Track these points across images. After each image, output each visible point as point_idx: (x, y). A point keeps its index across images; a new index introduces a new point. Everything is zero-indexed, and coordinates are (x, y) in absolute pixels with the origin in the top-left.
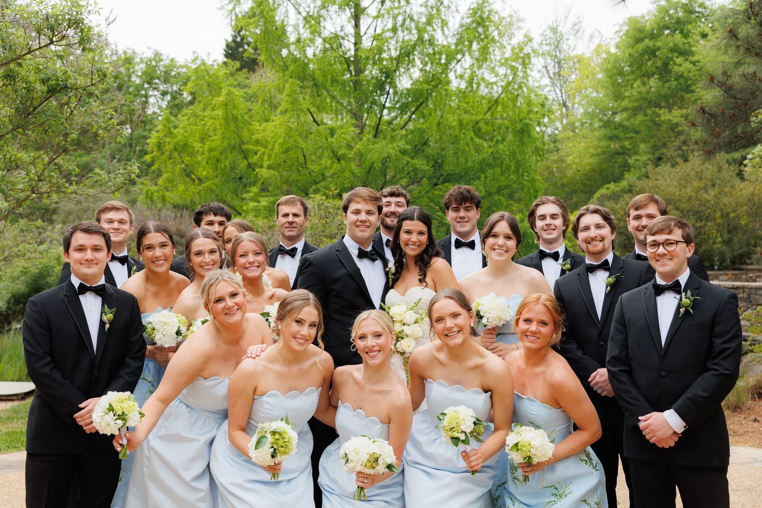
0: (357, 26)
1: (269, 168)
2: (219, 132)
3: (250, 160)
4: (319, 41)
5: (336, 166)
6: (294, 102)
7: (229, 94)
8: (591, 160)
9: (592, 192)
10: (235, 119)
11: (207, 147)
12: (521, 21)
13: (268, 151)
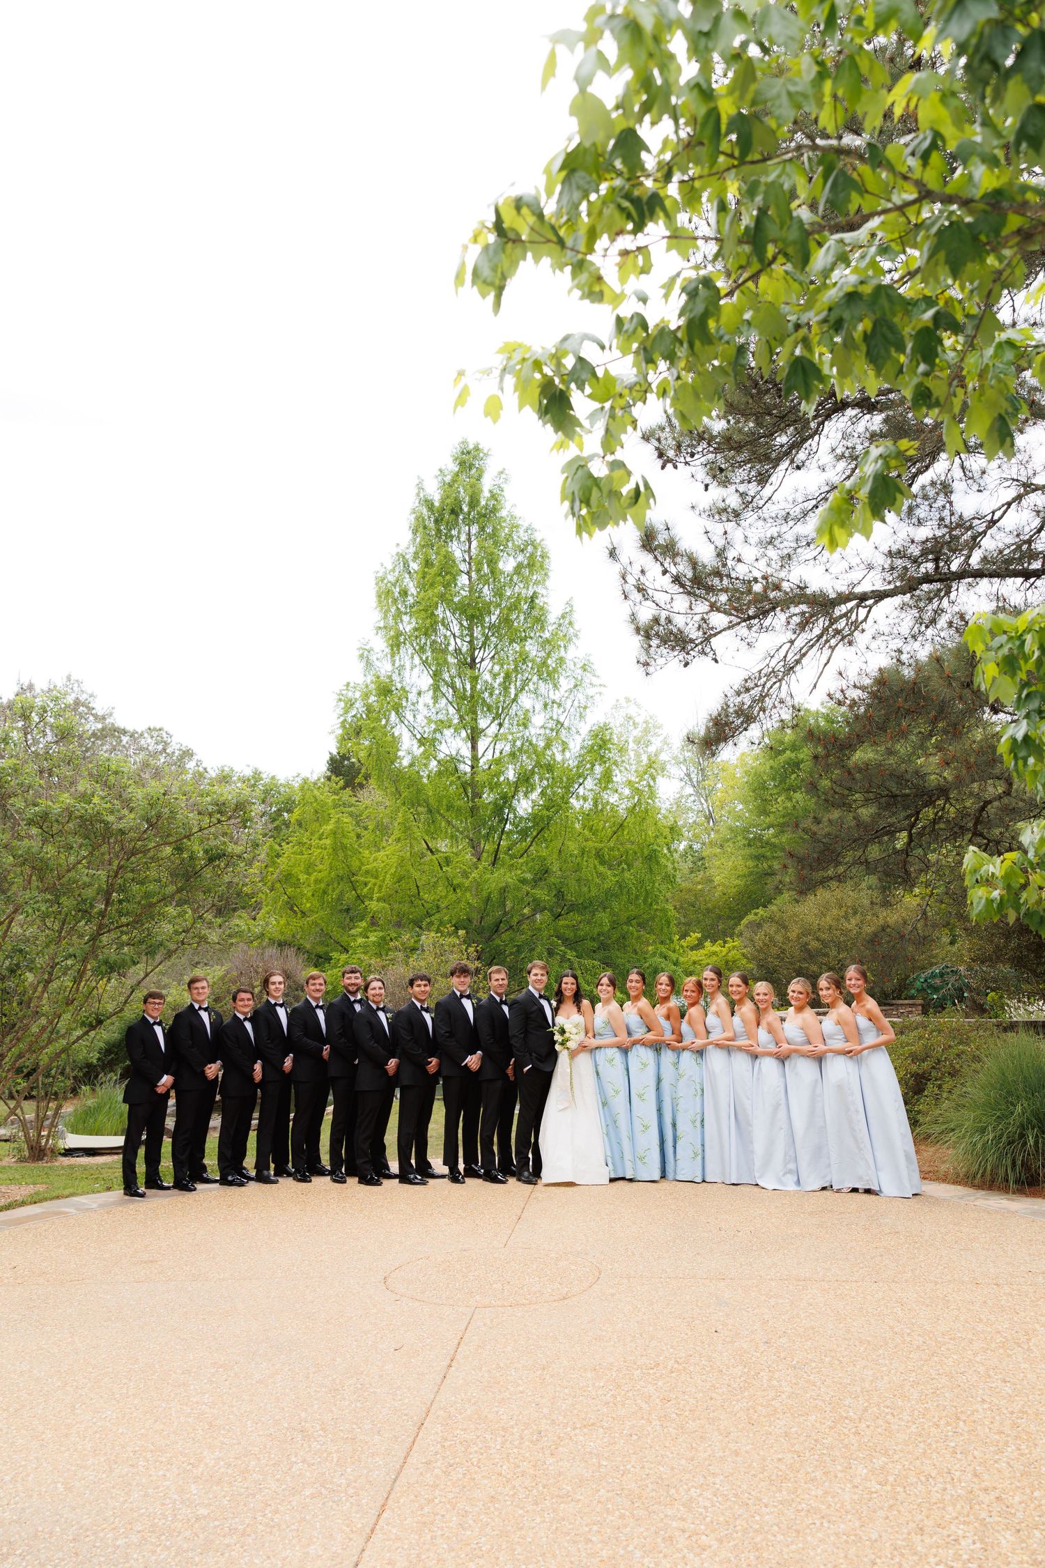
0: (474, 748)
1: (379, 900)
2: (327, 863)
3: (359, 892)
4: (434, 764)
5: (452, 897)
6: (406, 829)
7: (338, 821)
8: (737, 882)
9: (741, 918)
10: (344, 847)
11: (313, 878)
12: (659, 728)
13: (379, 883)
